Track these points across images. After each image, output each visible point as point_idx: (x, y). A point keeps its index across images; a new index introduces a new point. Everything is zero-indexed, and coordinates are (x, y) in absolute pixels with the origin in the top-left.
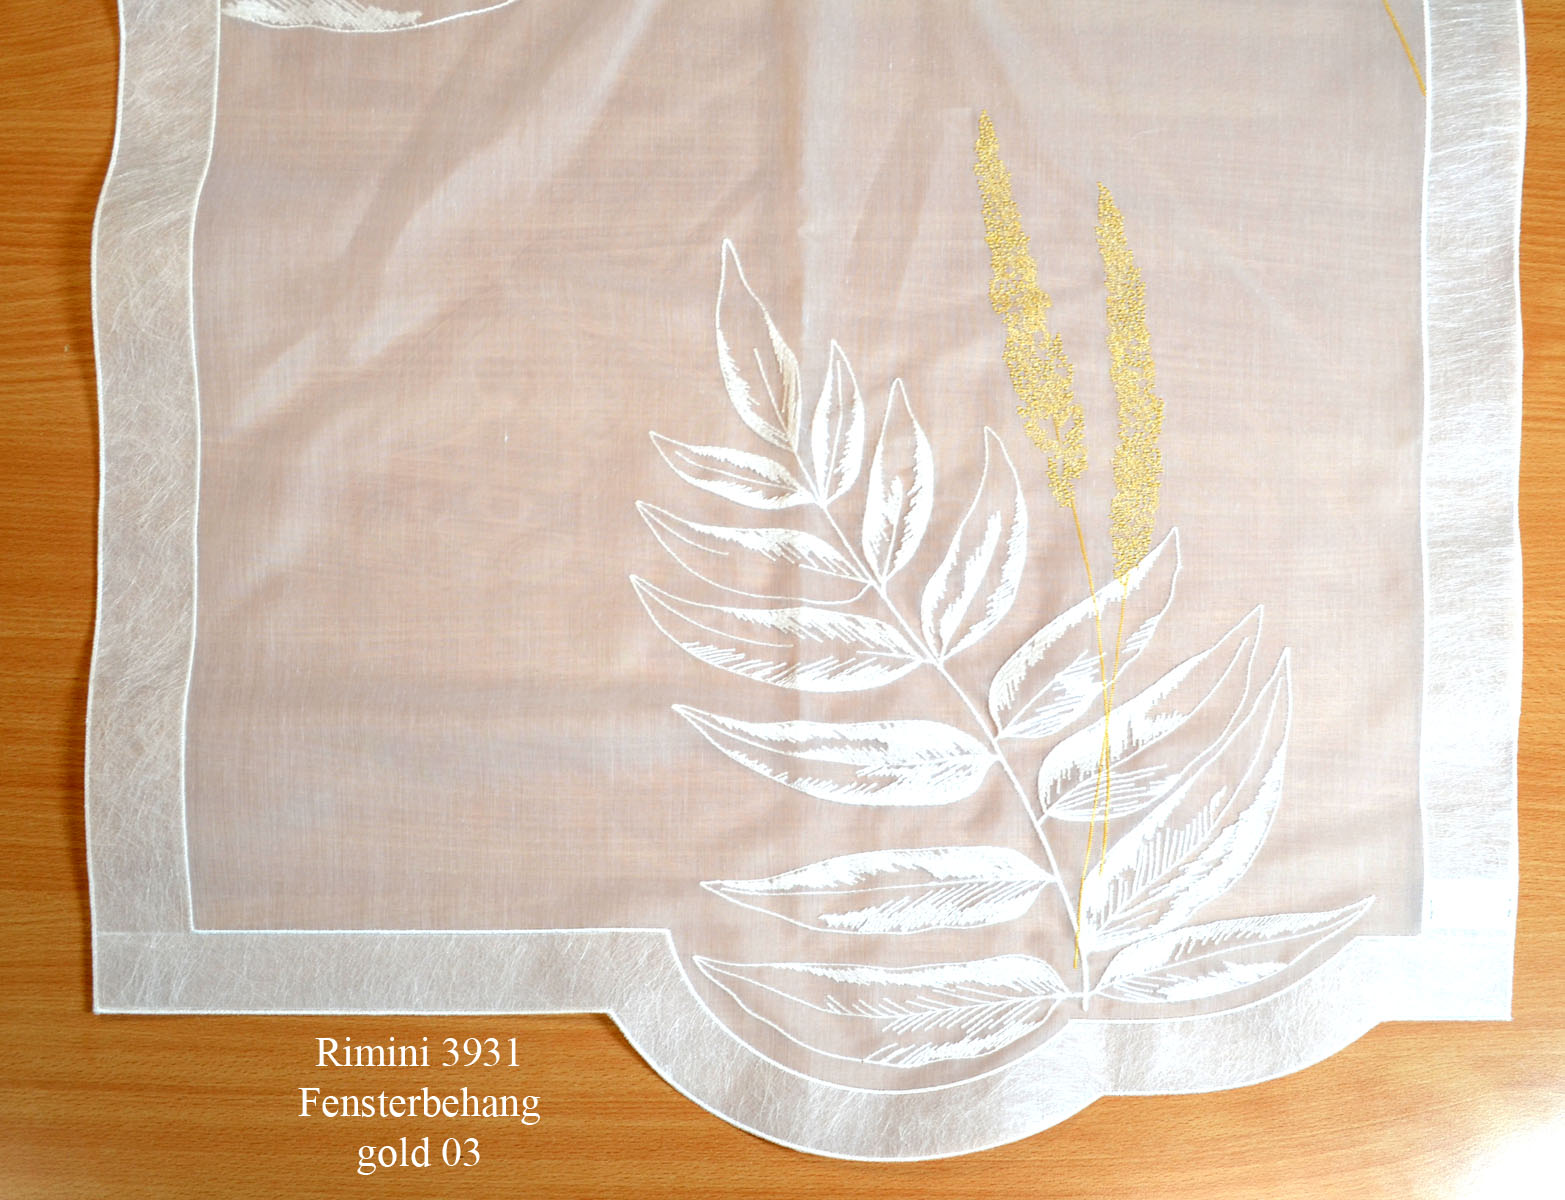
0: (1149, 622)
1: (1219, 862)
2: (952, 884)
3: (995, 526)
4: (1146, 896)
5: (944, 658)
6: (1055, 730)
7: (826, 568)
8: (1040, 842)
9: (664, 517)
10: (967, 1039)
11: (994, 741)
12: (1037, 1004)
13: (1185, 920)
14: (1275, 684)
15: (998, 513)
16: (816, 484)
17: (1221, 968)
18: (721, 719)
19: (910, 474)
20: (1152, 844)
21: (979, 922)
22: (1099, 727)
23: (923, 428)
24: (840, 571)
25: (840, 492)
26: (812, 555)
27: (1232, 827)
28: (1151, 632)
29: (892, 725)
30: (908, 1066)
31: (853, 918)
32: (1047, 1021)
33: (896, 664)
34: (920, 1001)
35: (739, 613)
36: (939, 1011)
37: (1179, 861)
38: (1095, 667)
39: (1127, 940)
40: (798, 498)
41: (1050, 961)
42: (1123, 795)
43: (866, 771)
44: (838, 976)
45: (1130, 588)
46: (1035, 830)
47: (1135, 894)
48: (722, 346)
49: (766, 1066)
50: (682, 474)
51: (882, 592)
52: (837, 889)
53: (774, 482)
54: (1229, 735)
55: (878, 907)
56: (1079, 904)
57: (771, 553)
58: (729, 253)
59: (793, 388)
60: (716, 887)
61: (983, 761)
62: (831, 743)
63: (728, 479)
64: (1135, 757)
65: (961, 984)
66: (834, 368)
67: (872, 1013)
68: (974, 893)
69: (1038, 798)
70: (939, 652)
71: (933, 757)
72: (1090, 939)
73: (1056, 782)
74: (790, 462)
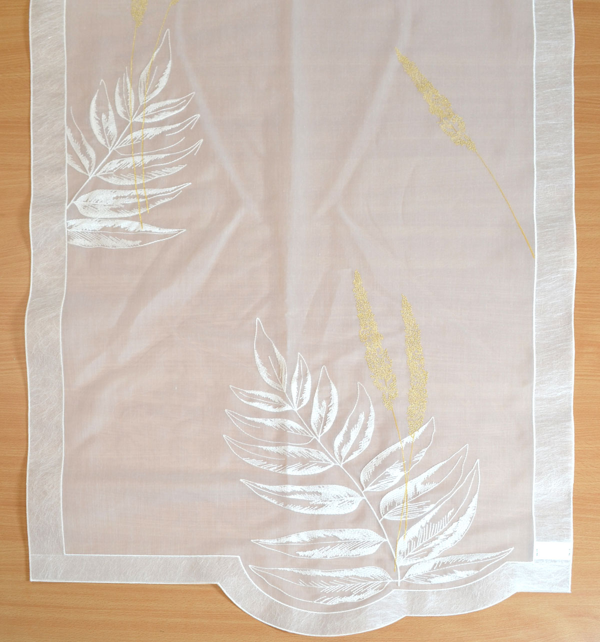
0: (423, 450)
1: (451, 535)
2: (347, 541)
3: (362, 417)
4: (422, 546)
5: (342, 463)
6: (386, 488)
7: (297, 432)
8: (381, 527)
9: (235, 415)
10: (353, 595)
11: (362, 492)
12: (379, 584)
13: (438, 555)
14: (473, 472)
15: (363, 412)
16: (293, 403)
17: (452, 572)
18: (258, 485)
19: (329, 400)
20: (424, 528)
21: (357, 555)
22: (403, 488)
23: (333, 383)
24: (302, 433)
25: (302, 406)
26: (292, 427)
27: (457, 523)
28: (423, 454)
29: (323, 487)
30: (330, 604)
31: (308, 553)
32: (384, 590)
33: (325, 465)
34: (335, 582)
35: (265, 448)
36: (342, 586)
37: (435, 534)
38: (401, 466)
39: (415, 562)
40: (287, 408)
41: (385, 569)
42: (413, 511)
43: (313, 502)
44: (303, 573)
45: (415, 438)
46: (379, 523)
47: (418, 546)
48: (257, 355)
49: (277, 603)
50: (242, 400)
51: (319, 441)
52: (302, 543)
53: (277, 403)
54: (455, 490)
55: (318, 549)
56: (396, 549)
57: (276, 427)
58: (259, 322)
59: (284, 370)
60: (256, 542)
61: (358, 500)
62: (300, 493)
63: (259, 401)
64: (417, 498)
65: (350, 576)
66: (299, 362)
67: (317, 586)
68: (355, 544)
69: (380, 512)
70: (341, 461)
71: (339, 498)
72: (401, 562)
73: (386, 507)
74: (283, 396)
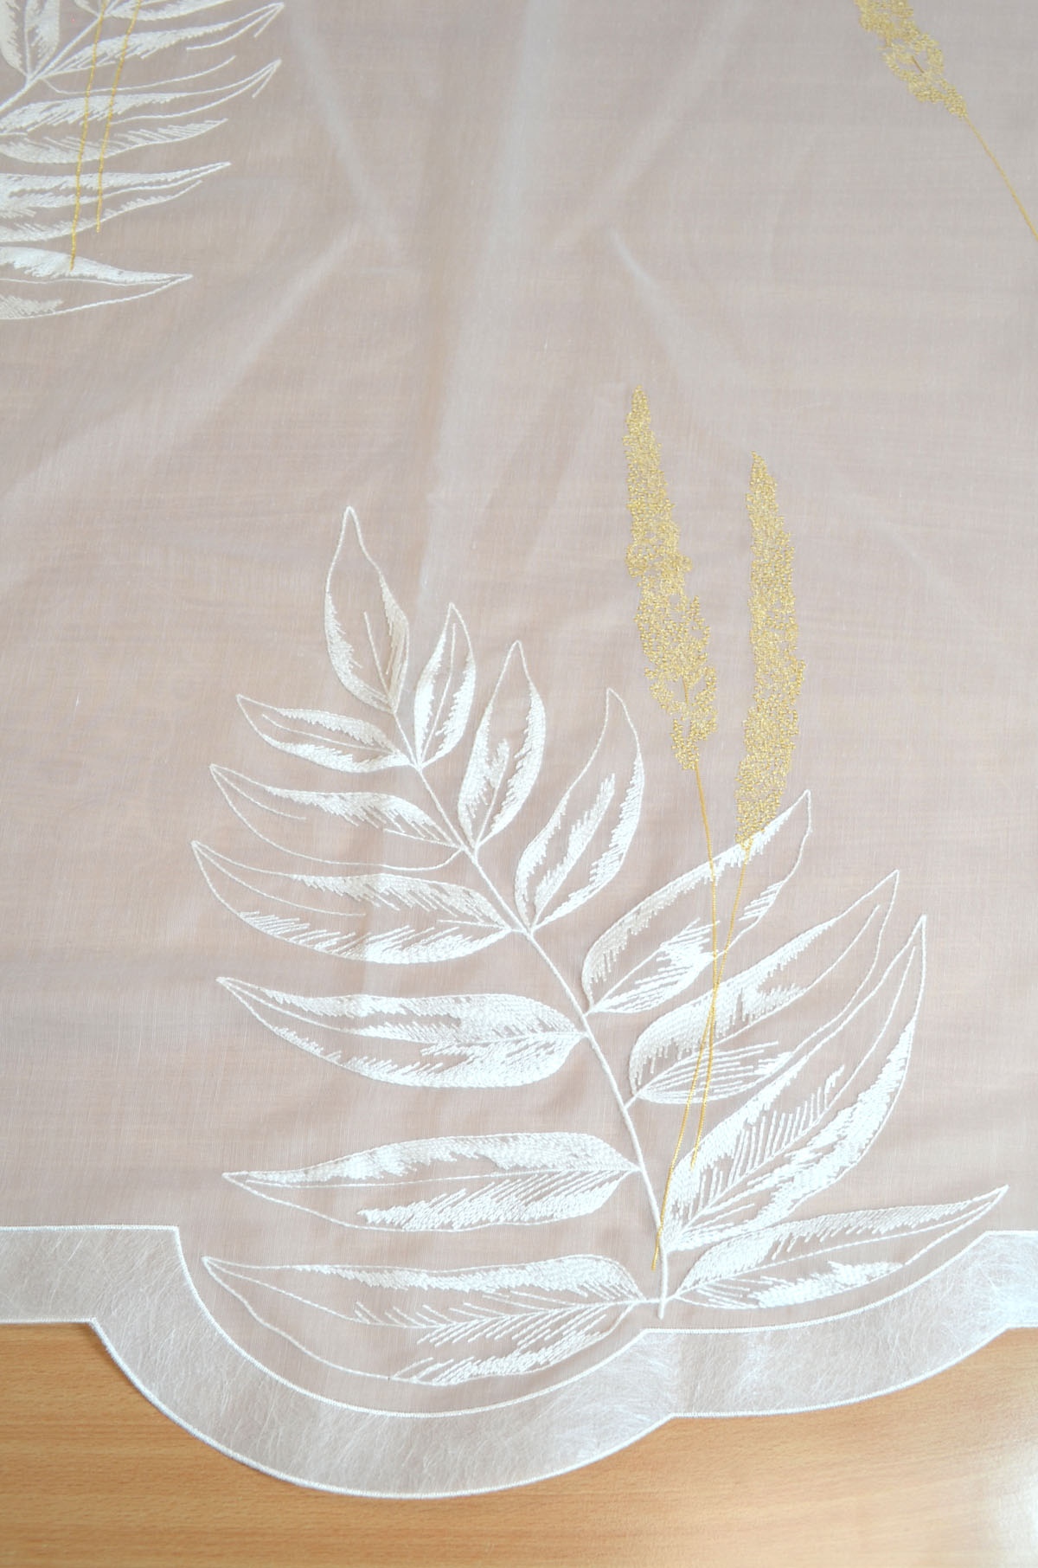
0: (772, 888)
1: (830, 1149)
2: (518, 1173)
3: (608, 789)
4: (743, 1187)
5: (536, 927)
6: (654, 1005)
7: (415, 833)
8: (626, 1127)
9: (238, 781)
10: (516, 1353)
11: (584, 1017)
12: (604, 1312)
13: (785, 1214)
14: (908, 953)
15: (613, 776)
16: (414, 747)
17: (825, 1269)
18: (270, 993)
19: (519, 738)
20: (754, 1129)
21: (545, 1218)
22: (704, 1001)
23: (538, 689)
24: (429, 837)
25: (439, 754)
26: (400, 819)
27: (849, 1110)
28: (772, 899)
29: (468, 999)
30: (443, 1383)
31: (395, 1214)
32: (616, 1330)
33: (481, 934)
34: (467, 1309)
35: (310, 880)
36: (487, 1320)
37: (784, 1147)
38: (705, 936)
39: (717, 1237)
40: (397, 760)
41: (624, 1262)
42: (726, 1074)
43: (433, 1049)
44: (370, 1279)
45: (752, 853)
46: (621, 1114)
47: (730, 1186)
48: (330, 609)
49: (273, 1384)
50: (266, 738)
51: (475, 859)
52: (382, 1181)
53: (368, 745)
54: (852, 1008)
55: (428, 1200)
56: (664, 1198)
57: (355, 817)
58: (351, 521)
59: (401, 649)
60: (240, 1179)
61: (569, 1039)
62: (395, 1019)
63: (317, 742)
64: (744, 1032)
65: (517, 1288)
66: (449, 631)
67: (408, 1322)
68: (540, 1183)
69: (628, 1078)
70: (531, 920)
71: (511, 1034)
72: (675, 1239)
73: (650, 1061)
74: (387, 724)
